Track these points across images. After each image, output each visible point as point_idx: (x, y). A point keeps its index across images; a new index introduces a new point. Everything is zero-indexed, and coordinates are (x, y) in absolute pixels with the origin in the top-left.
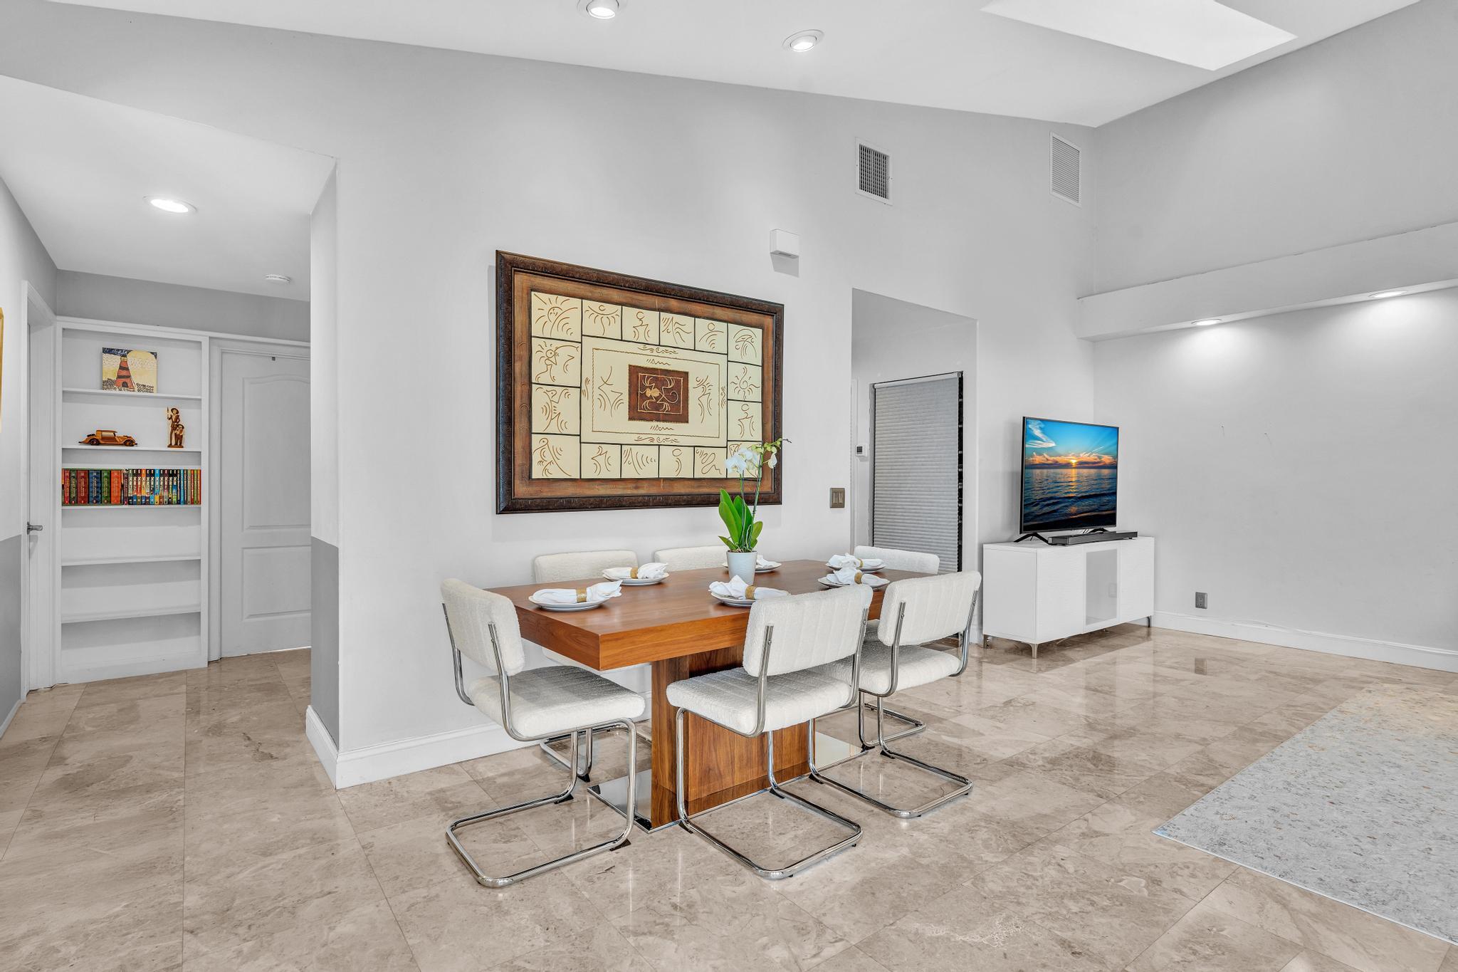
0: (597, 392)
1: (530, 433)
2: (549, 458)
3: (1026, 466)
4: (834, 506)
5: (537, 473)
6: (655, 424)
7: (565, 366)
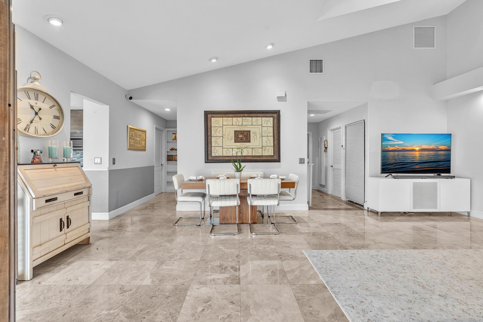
0: (226, 137)
1: (211, 147)
2: (215, 151)
3: (384, 151)
4: (300, 163)
5: (213, 155)
6: (241, 143)
7: (219, 132)
